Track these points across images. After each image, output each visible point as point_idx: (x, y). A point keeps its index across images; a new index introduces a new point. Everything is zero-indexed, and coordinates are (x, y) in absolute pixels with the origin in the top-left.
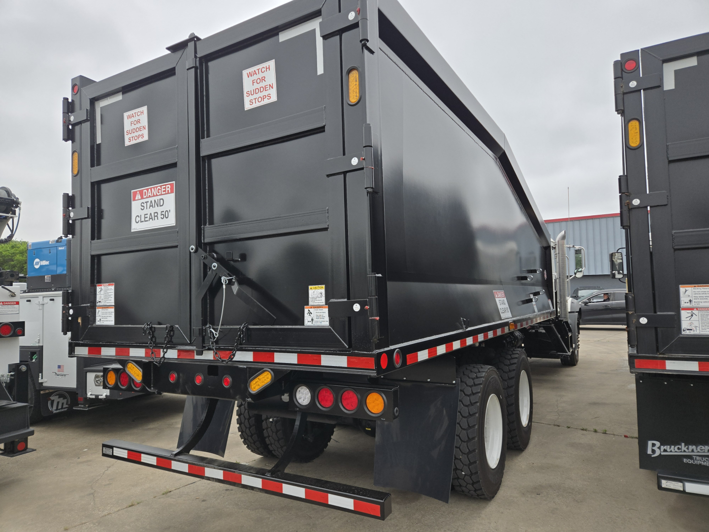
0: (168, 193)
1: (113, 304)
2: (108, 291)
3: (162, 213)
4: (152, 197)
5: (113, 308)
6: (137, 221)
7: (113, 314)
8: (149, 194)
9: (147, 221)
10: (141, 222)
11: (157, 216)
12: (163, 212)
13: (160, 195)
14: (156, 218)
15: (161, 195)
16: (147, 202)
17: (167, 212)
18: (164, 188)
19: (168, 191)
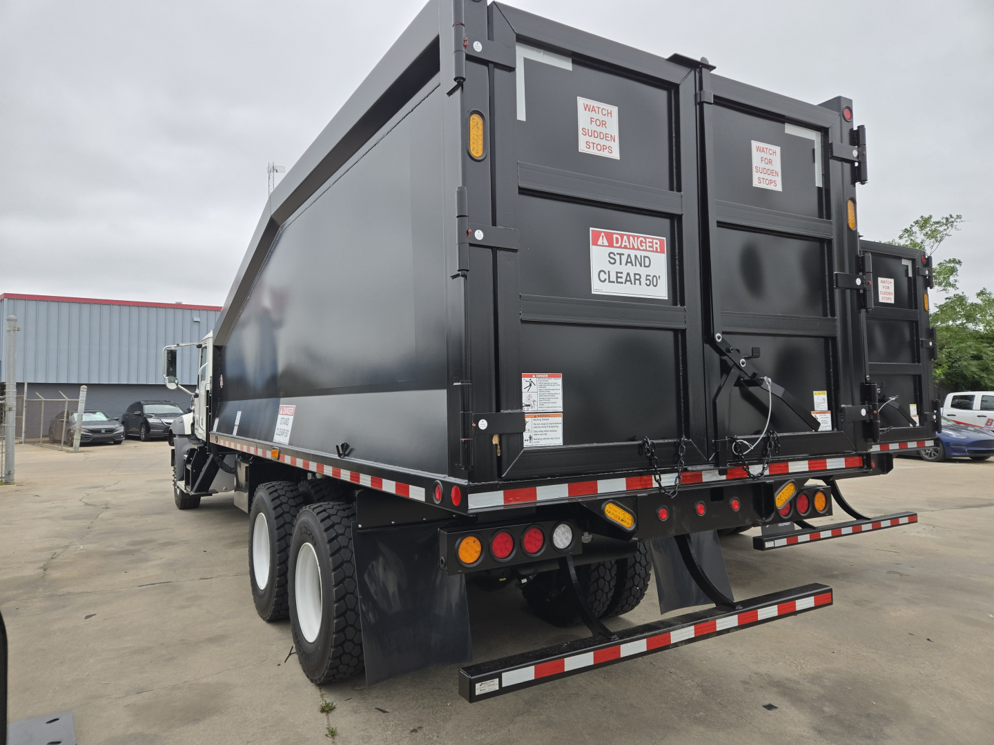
0: (657, 251)
1: (561, 409)
2: (548, 387)
3: (648, 278)
4: (630, 249)
5: (558, 416)
6: (603, 279)
7: (561, 426)
8: (624, 244)
9: (622, 283)
10: (610, 282)
11: (639, 280)
12: (650, 276)
13: (643, 250)
14: (637, 282)
15: (646, 250)
16: (621, 255)
17: (655, 278)
18: (649, 242)
19: (657, 248)
